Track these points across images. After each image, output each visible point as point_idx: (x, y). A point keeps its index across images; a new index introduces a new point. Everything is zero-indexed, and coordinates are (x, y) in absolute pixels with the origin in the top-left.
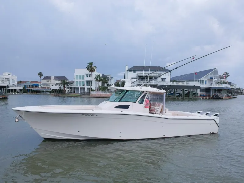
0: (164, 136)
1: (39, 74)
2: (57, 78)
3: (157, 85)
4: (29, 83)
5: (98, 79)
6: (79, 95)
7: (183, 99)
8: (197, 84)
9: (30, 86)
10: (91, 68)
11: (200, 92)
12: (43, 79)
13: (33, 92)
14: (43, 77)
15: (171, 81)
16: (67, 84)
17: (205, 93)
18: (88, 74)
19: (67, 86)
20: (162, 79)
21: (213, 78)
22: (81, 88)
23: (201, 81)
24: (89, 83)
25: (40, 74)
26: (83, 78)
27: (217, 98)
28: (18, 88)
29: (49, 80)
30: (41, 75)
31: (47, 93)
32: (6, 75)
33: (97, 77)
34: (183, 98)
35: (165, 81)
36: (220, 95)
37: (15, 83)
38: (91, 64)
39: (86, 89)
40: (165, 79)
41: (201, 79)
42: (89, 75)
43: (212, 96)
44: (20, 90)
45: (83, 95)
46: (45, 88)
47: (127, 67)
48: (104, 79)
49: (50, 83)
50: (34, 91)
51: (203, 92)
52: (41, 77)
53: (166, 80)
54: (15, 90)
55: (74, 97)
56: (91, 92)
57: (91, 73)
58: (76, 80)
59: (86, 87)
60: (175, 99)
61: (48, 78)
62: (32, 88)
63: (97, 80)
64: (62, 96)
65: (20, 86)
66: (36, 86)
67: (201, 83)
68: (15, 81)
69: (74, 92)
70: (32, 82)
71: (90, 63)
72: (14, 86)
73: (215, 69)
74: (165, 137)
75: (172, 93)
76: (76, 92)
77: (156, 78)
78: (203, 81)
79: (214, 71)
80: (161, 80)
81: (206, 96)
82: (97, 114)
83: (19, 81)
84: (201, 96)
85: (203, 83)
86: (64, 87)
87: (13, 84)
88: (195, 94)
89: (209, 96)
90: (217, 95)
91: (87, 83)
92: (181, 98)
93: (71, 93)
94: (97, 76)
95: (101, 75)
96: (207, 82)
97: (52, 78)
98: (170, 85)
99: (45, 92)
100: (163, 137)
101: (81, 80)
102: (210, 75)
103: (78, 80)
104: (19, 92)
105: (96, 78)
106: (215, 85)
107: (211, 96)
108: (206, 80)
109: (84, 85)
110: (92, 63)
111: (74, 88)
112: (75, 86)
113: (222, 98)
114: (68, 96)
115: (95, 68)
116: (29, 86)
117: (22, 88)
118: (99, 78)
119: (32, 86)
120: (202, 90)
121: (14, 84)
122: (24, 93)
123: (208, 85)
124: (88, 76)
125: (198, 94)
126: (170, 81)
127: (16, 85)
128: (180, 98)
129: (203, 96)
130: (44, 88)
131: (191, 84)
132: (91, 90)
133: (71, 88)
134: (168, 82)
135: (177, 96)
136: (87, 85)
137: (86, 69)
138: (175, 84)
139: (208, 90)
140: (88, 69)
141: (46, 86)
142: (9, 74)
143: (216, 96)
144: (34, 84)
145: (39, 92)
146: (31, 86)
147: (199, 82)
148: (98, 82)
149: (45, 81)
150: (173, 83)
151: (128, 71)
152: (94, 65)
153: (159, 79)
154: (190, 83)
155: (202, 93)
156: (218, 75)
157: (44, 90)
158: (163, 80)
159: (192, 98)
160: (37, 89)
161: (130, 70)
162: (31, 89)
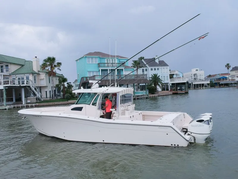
1: (226, 66)
4: (219, 76)
9: (217, 79)
12: (232, 70)
13: (221, 85)
25: (228, 66)
28: (206, 83)
30: (228, 67)
32: (194, 71)
37: (203, 77)
44: (208, 84)
50: (222, 84)
52: (228, 69)
54: (203, 85)
61: (236, 69)
62: (220, 81)
65: (208, 81)
66: (223, 79)
68: (202, 76)
72: (201, 81)
83: (209, 75)
87: (200, 79)
99: (233, 84)
104: (206, 87)
116: (216, 80)
117: (209, 82)
119: (220, 79)
121: (202, 78)
122: (211, 86)
127: (204, 79)
142: (197, 70)
144: (221, 76)
145: (227, 85)
146: (218, 79)
149: (233, 73)
157: (232, 83)
160: (225, 82)
162: (219, 83)
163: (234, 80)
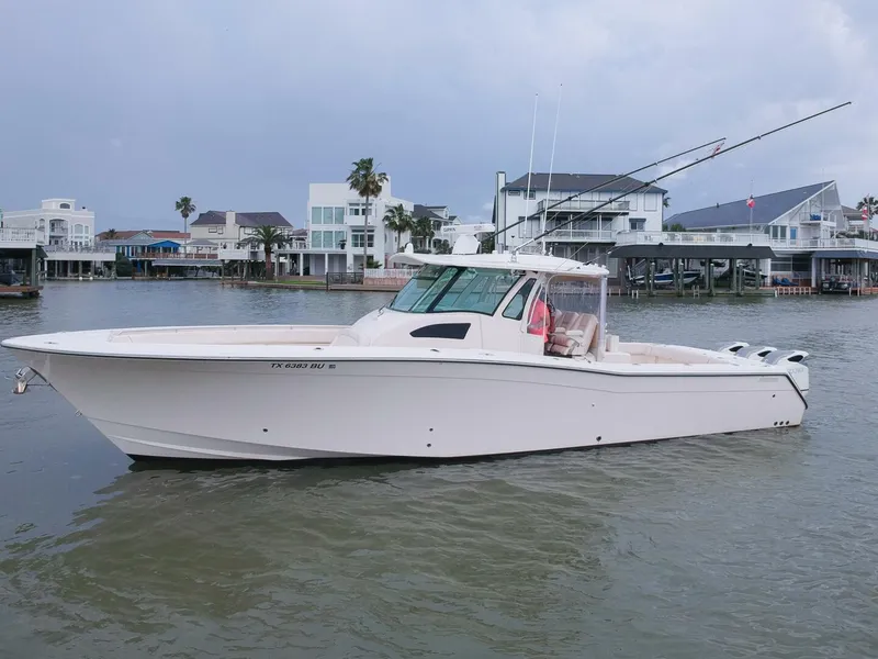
0: (599, 439)
1: (178, 206)
2: (245, 219)
3: (614, 243)
4: (143, 237)
5: (397, 220)
6: (322, 284)
7: (710, 295)
8: (760, 240)
9: (143, 247)
10: (365, 181)
11: (774, 268)
12: (196, 223)
13: (156, 272)
14: (193, 216)
15: (665, 228)
16: (281, 240)
17: (791, 273)
18: (358, 205)
19: (279, 247)
20: (630, 220)
21: (819, 218)
22: (331, 257)
23: (775, 228)
24: (364, 237)
25: (185, 206)
26: (340, 220)
27: (834, 291)
28: (98, 258)
29: (220, 226)
30: (186, 208)
31: (209, 275)
32: (51, 208)
33: (389, 214)
34: (707, 291)
35: (642, 228)
36: (844, 280)
37: (89, 237)
38: (366, 165)
39: (350, 261)
40: (645, 220)
41: (775, 222)
42: (360, 208)
43: (817, 284)
44: (107, 264)
45: (337, 281)
46: (203, 256)
47: (502, 176)
48: (419, 221)
49: (221, 236)
50: (162, 269)
51: (784, 268)
52: (186, 216)
53: (647, 226)
54: (87, 265)
55: (306, 289)
56: (368, 272)
57: (365, 198)
58: (312, 227)
59: (351, 251)
60: (680, 295)
61: (213, 219)
62: (154, 256)
63: (392, 226)
64: (260, 286)
65: (107, 251)
66: (167, 250)
67: (775, 236)
68: (87, 232)
69: (307, 272)
70: (157, 233)
71: (363, 162)
72: (82, 249)
73: (826, 184)
74: (601, 442)
75: (667, 272)
76: (312, 271)
77: (608, 217)
78: (784, 228)
79: (824, 192)
80: (628, 226)
81: (793, 285)
82: (332, 363)
83: (107, 231)
84: (775, 283)
85: (783, 235)
86: (268, 251)
87: (78, 240)
88: (754, 276)
89: (807, 282)
90: (833, 280)
91: (355, 237)
92: (702, 291)
93: (294, 273)
94: (391, 211)
95: (409, 208)
96: (799, 233)
97: (231, 219)
98: (661, 244)
99: (201, 272)
100: (596, 443)
101: (334, 228)
102: (808, 207)
103: (323, 228)
104: (101, 273)
105: (387, 218)
106: (826, 244)
107: (813, 285)
108: (796, 223)
109: (343, 246)
110: (370, 161)
111: (307, 257)
112: (311, 250)
113: (855, 292)
114: (282, 287)
115: (381, 180)
116: (139, 251)
117: (111, 257)
118: (401, 220)
119: (153, 249)
120: (782, 262)
121: (83, 241)
122: (120, 274)
123: (801, 245)
124: (357, 212)
125: (764, 277)
126: (660, 228)
127: (91, 244)
128: (696, 291)
129: (784, 283)
130: (198, 256)
131: (739, 240)
132: (365, 265)
133: (294, 257)
134: (653, 234)
135: (687, 286)
136: (356, 245)
137: (348, 185)
138: (679, 240)
139: (801, 262)
140: (354, 185)
141: (205, 251)
142: (65, 206)
143: (831, 284)
144: (160, 240)
145: (178, 272)
146: (148, 247)
147: (767, 232)
148: (395, 234)
149: (202, 232)
150: (673, 238)
151: (504, 190)
152: (376, 170)
153: (622, 223)
154: (733, 235)
155: (780, 274)
156: (839, 208)
157: (199, 266)
158: (636, 224)
159: (742, 293)
160: (171, 262)
161: (512, 189)
162: (150, 262)
163: (212, 256)
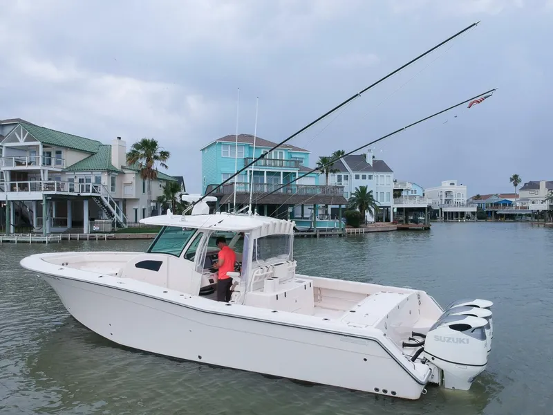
1: (512, 180)
4: (495, 198)
9: (492, 204)
12: (522, 189)
13: (498, 217)
14: (521, 185)
25: (515, 179)
28: (468, 210)
29: (536, 190)
30: (516, 181)
31: (529, 218)
32: (446, 186)
37: (463, 199)
44: (473, 213)
50: (501, 215)
52: (516, 185)
54: (463, 213)
61: (533, 186)
62: (497, 208)
65: (472, 206)
66: (505, 205)
68: (463, 197)
70: (503, 195)
72: (460, 206)
83: (476, 195)
87: (459, 201)
97: (543, 185)
99: (524, 217)
104: (469, 218)
116: (490, 205)
117: (475, 209)
119: (497, 205)
121: (461, 201)
122: (479, 218)
127: (465, 203)
130: (522, 208)
142: (452, 184)
144: (501, 199)
145: (511, 217)
146: (494, 204)
149: (526, 194)
157: (522, 213)
160: (507, 211)
162: (495, 212)
163: (525, 208)
